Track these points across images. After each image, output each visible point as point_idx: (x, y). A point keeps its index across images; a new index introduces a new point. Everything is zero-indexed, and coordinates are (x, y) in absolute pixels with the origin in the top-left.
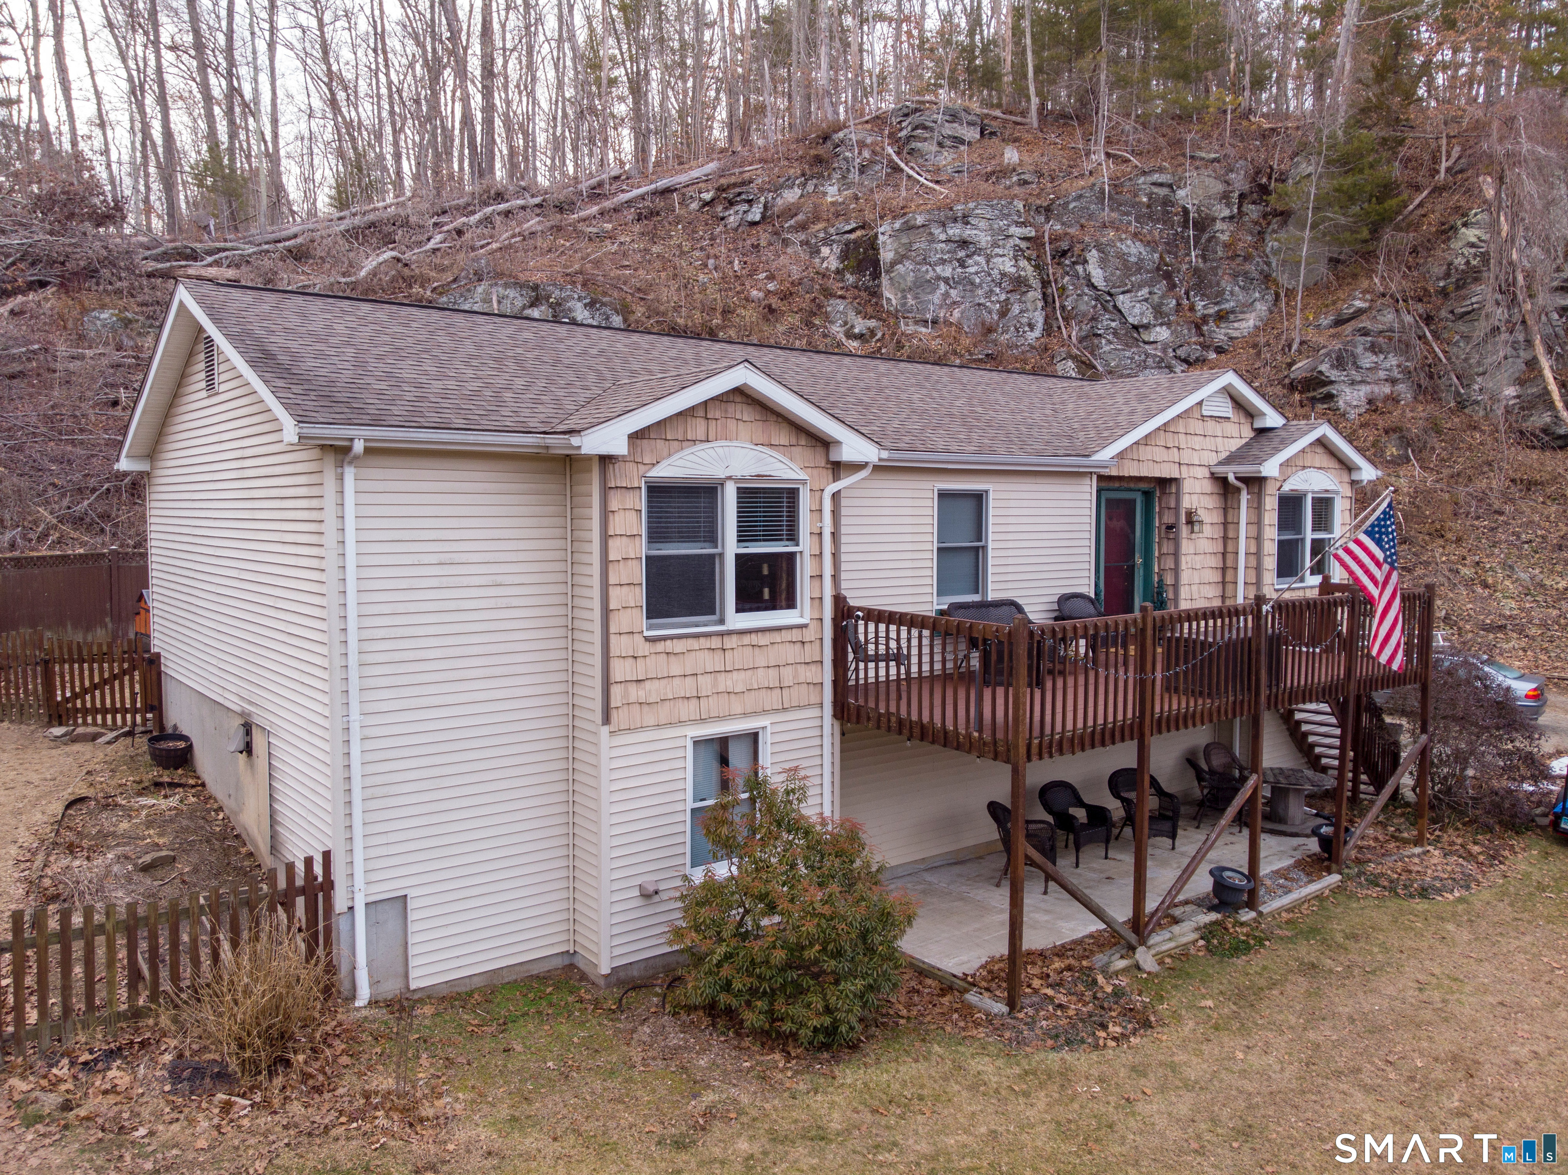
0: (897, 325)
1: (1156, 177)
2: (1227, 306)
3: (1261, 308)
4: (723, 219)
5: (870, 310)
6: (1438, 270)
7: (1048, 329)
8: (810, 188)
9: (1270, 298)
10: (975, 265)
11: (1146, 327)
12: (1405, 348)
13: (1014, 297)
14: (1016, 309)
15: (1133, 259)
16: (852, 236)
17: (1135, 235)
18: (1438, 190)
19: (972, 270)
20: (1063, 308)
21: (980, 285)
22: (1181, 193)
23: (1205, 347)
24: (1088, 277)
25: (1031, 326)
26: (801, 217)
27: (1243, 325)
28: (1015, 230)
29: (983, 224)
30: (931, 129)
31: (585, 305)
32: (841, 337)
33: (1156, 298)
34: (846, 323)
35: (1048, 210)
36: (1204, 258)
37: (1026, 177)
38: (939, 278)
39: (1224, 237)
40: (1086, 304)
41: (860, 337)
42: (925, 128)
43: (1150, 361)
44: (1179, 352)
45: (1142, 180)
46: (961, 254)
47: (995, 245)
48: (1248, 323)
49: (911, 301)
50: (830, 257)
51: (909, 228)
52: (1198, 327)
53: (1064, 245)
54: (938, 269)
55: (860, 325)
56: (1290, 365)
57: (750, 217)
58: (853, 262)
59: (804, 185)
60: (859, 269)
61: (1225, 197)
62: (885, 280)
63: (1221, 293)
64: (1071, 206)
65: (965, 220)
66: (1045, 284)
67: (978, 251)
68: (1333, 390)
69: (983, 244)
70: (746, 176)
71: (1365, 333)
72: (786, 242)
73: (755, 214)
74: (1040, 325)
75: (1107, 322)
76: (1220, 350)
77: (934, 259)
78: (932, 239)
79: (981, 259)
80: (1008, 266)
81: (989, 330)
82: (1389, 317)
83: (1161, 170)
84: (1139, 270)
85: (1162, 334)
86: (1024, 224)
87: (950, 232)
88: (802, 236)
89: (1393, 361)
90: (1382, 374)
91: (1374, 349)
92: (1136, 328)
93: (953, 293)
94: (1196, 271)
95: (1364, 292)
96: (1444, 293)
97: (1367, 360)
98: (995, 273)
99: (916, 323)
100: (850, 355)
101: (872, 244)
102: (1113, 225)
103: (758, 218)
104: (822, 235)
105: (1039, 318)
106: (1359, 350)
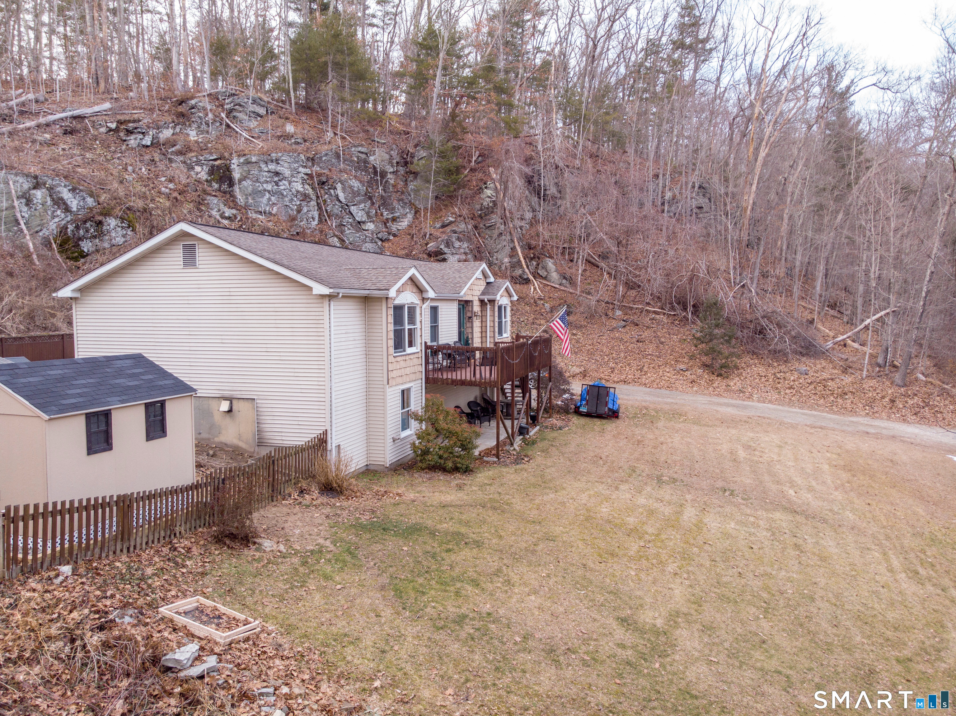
0: (247, 213)
1: (360, 149)
2: (397, 214)
3: (410, 216)
4: (125, 141)
5: (231, 204)
6: (478, 207)
7: (320, 221)
8: (178, 130)
9: (413, 212)
10: (283, 185)
11: (364, 222)
12: (469, 240)
13: (304, 203)
14: (305, 210)
15: (356, 189)
16: (217, 163)
17: (355, 177)
18: (472, 170)
19: (282, 188)
20: (326, 211)
21: (286, 196)
22: (372, 158)
23: (389, 234)
24: (337, 196)
25: (313, 219)
26: (178, 147)
27: (403, 224)
28: (301, 169)
29: (286, 165)
30: (243, 106)
31: (69, 190)
32: (218, 217)
33: (367, 209)
34: (219, 210)
35: (313, 159)
36: (384, 190)
37: (299, 140)
38: (265, 190)
39: (392, 182)
40: (337, 210)
41: (229, 218)
42: (240, 105)
43: (368, 239)
44: (379, 235)
45: (353, 149)
46: (276, 179)
47: (292, 176)
48: (404, 224)
49: (250, 201)
50: (201, 172)
51: (248, 162)
52: (385, 224)
53: (324, 179)
54: (265, 185)
55: (228, 212)
56: (427, 244)
57: (144, 143)
58: (217, 177)
59: (174, 128)
60: (221, 180)
61: (391, 163)
62: (236, 188)
63: (394, 209)
64: (324, 158)
65: (277, 161)
66: (318, 197)
67: (285, 178)
68: (446, 256)
69: (287, 175)
70: (136, 116)
71: (455, 232)
72: (171, 160)
73: (147, 141)
74: (317, 219)
75: (347, 219)
76: (395, 235)
77: (262, 180)
78: (261, 170)
79: (286, 183)
80: (300, 187)
81: (293, 219)
82: (462, 226)
83: (362, 146)
84: (359, 195)
85: (371, 226)
86: (305, 167)
87: (270, 167)
88: (181, 158)
89: (466, 245)
90: (462, 251)
91: (459, 239)
92: (359, 222)
93: (273, 198)
94: (382, 197)
95: (452, 214)
96: (480, 216)
97: (457, 244)
98: (293, 190)
99: (256, 212)
100: (225, 228)
101: (228, 169)
102: (344, 171)
103: (149, 143)
104: (195, 159)
105: (316, 214)
106: (454, 240)
